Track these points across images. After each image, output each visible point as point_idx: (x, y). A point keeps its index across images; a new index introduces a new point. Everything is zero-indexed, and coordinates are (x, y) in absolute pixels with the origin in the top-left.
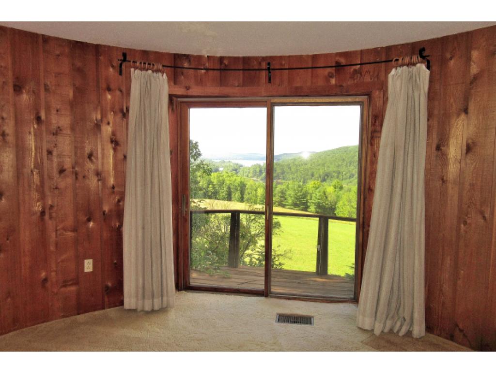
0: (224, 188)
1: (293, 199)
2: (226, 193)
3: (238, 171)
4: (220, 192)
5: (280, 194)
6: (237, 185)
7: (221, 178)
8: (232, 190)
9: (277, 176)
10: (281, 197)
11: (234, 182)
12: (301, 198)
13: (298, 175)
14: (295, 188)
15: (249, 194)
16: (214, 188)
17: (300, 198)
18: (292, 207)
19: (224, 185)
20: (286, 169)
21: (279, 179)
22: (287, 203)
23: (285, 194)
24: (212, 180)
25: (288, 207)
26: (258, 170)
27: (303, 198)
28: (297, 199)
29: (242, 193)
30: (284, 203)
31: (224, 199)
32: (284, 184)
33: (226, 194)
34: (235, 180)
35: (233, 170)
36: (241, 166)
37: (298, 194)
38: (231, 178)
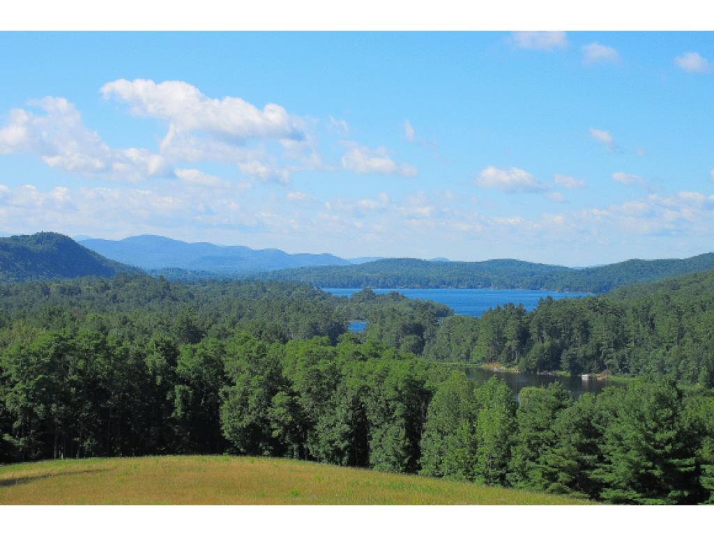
0: (334, 406)
1: (633, 455)
2: (346, 428)
3: (426, 334)
4: (319, 427)
5: (576, 437)
6: (391, 393)
7: (322, 366)
8: (372, 417)
9: (593, 357)
10: (583, 448)
11: (381, 379)
12: (675, 454)
13: (687, 352)
14: (645, 408)
15: (442, 433)
16: (293, 407)
17: (667, 455)
18: (632, 494)
19: (336, 396)
20: (632, 325)
21: (602, 367)
22: (608, 478)
23: (598, 435)
24: (284, 373)
25: (612, 493)
26: (510, 331)
27: (682, 454)
28: (651, 456)
29: (414, 429)
30: (593, 475)
31: (335, 457)
32: (606, 390)
33: (345, 436)
34: (387, 371)
35: (407, 330)
36: (443, 313)
37: (658, 437)
38: (369, 364)
